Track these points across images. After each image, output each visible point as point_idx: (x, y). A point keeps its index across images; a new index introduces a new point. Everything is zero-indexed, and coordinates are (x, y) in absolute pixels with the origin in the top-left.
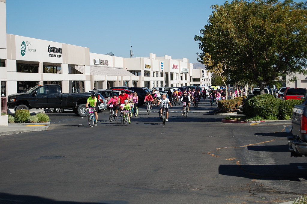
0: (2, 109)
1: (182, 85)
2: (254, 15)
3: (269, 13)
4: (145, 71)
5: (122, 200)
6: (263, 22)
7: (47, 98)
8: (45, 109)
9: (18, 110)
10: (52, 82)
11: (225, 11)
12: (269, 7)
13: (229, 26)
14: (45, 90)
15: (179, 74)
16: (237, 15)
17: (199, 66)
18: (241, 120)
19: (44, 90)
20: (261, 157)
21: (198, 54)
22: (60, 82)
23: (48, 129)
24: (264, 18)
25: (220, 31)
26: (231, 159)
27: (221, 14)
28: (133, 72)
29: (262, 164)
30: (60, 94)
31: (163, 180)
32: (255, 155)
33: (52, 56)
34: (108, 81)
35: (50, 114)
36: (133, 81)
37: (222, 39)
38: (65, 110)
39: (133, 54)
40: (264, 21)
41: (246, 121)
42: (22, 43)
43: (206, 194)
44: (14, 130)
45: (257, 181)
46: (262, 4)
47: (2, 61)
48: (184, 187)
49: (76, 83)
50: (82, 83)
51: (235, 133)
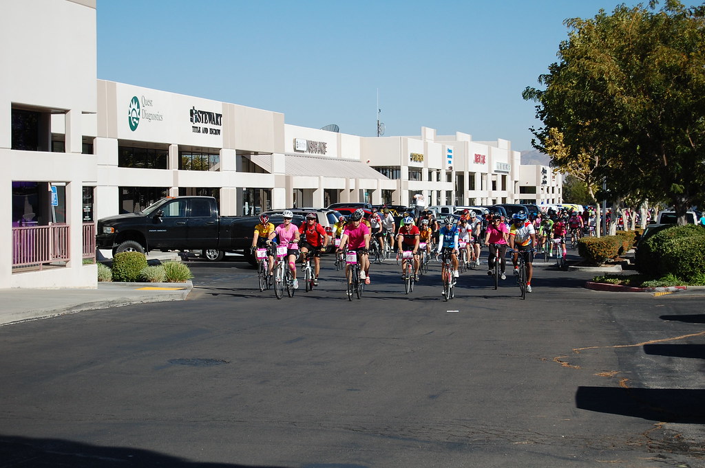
0: (85, 251)
1: (494, 201)
2: (665, 42)
3: (700, 37)
4: (411, 169)
5: (357, 463)
6: (685, 58)
7: (187, 227)
8: (182, 251)
9: (119, 254)
10: (199, 190)
11: (596, 32)
12: (700, 23)
13: (607, 66)
14: (181, 208)
15: (490, 175)
16: (625, 42)
17: (534, 157)
18: (631, 285)
19: (179, 208)
20: (677, 372)
21: (532, 130)
22: (216, 191)
23: (189, 298)
24: (688, 49)
25: (585, 78)
26: (608, 374)
27: (589, 39)
28: (382, 170)
29: (679, 388)
30: (216, 219)
31: (450, 420)
32: (663, 365)
33: (199, 132)
34: (326, 191)
35: (193, 262)
36: (382, 190)
37: (591, 95)
38: (227, 254)
39: (384, 128)
40: (689, 57)
41: (643, 287)
42: (132, 101)
43: (549, 455)
44: (111, 299)
45: (668, 426)
46: (685, 16)
47: (86, 141)
48: (498, 436)
49: (251, 194)
50: (266, 194)
51: (617, 315)
